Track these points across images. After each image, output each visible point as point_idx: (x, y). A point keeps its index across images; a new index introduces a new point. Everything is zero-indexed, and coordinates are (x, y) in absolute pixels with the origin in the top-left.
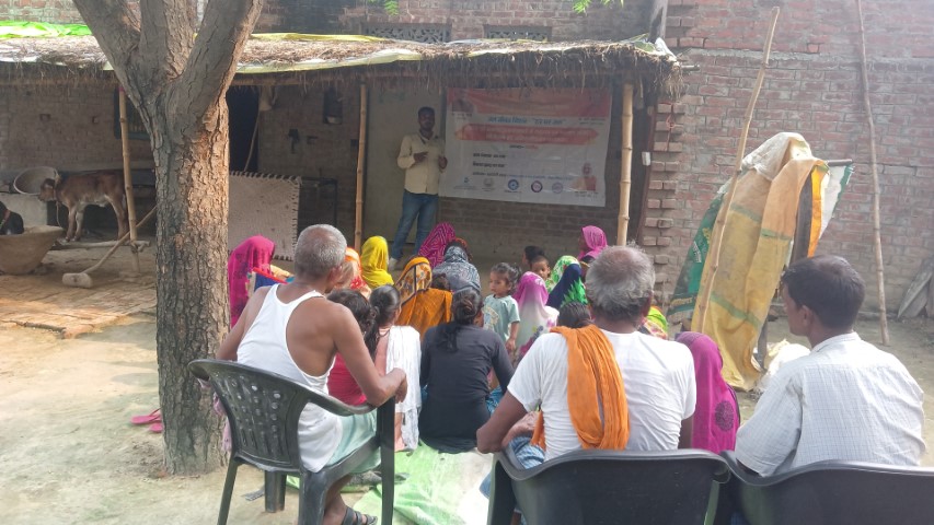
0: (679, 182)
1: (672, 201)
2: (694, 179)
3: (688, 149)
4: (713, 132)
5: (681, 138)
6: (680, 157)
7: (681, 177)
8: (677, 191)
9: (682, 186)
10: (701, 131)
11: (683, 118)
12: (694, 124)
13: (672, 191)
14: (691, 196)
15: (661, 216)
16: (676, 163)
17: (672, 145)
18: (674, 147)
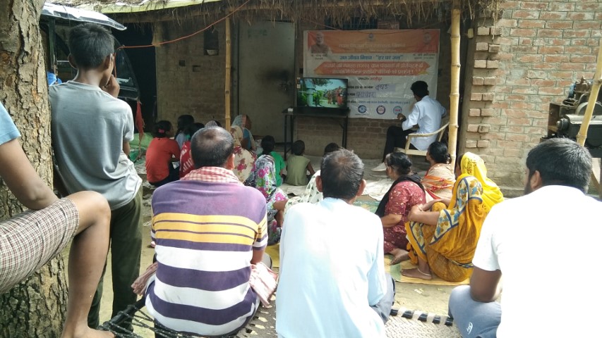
0: (496, 94)
1: (490, 110)
2: (508, 91)
3: (504, 66)
4: (525, 50)
5: (497, 56)
6: (497, 72)
7: (497, 89)
8: (494, 101)
9: (498, 97)
10: (514, 49)
11: (499, 38)
12: (509, 44)
13: (491, 101)
14: (506, 105)
15: (481, 122)
16: (493, 78)
17: (489, 62)
18: (492, 64)
